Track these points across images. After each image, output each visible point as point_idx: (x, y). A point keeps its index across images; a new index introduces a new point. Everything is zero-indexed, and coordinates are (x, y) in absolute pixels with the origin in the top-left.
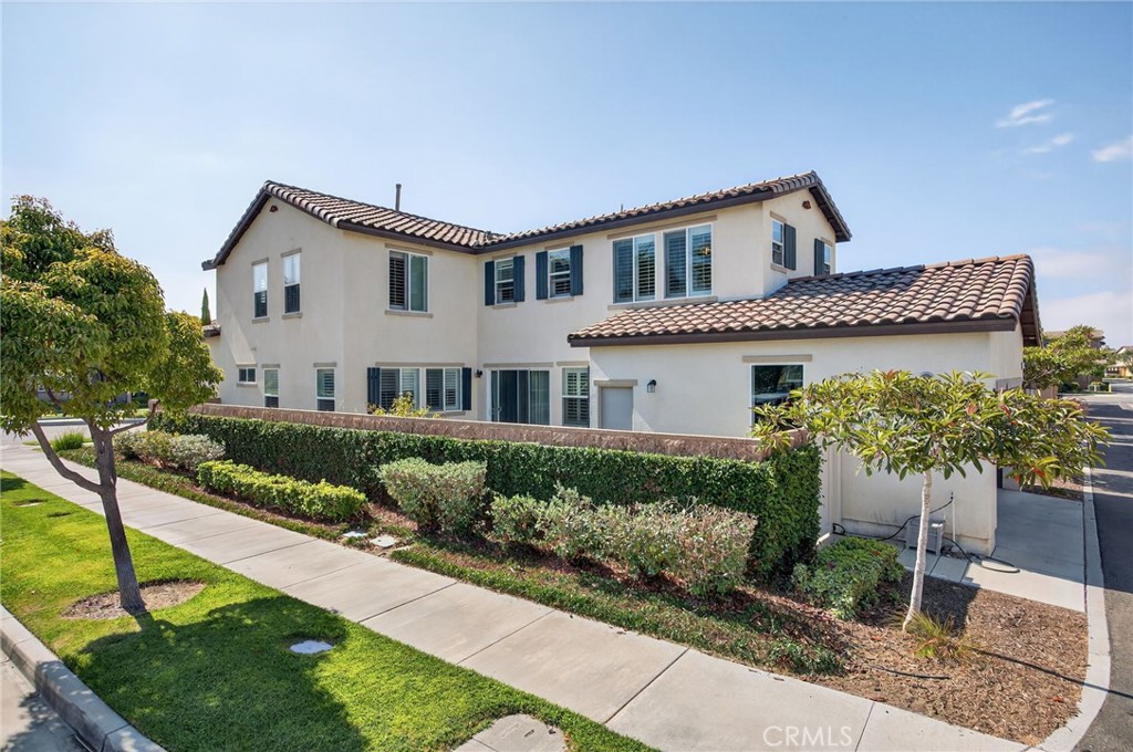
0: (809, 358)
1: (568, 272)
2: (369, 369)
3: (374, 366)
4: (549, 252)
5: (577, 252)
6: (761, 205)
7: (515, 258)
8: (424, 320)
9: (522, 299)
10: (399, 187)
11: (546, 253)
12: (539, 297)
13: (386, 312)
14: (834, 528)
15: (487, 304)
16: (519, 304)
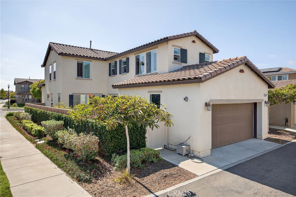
0: (161, 92)
1: (126, 66)
2: (70, 95)
3: (72, 94)
4: (122, 59)
5: (128, 59)
6: (168, 43)
7: (115, 62)
8: (89, 81)
9: (116, 74)
10: (91, 42)
11: (121, 60)
12: (120, 74)
13: (76, 79)
14: (165, 147)
15: (109, 76)
16: (116, 75)
